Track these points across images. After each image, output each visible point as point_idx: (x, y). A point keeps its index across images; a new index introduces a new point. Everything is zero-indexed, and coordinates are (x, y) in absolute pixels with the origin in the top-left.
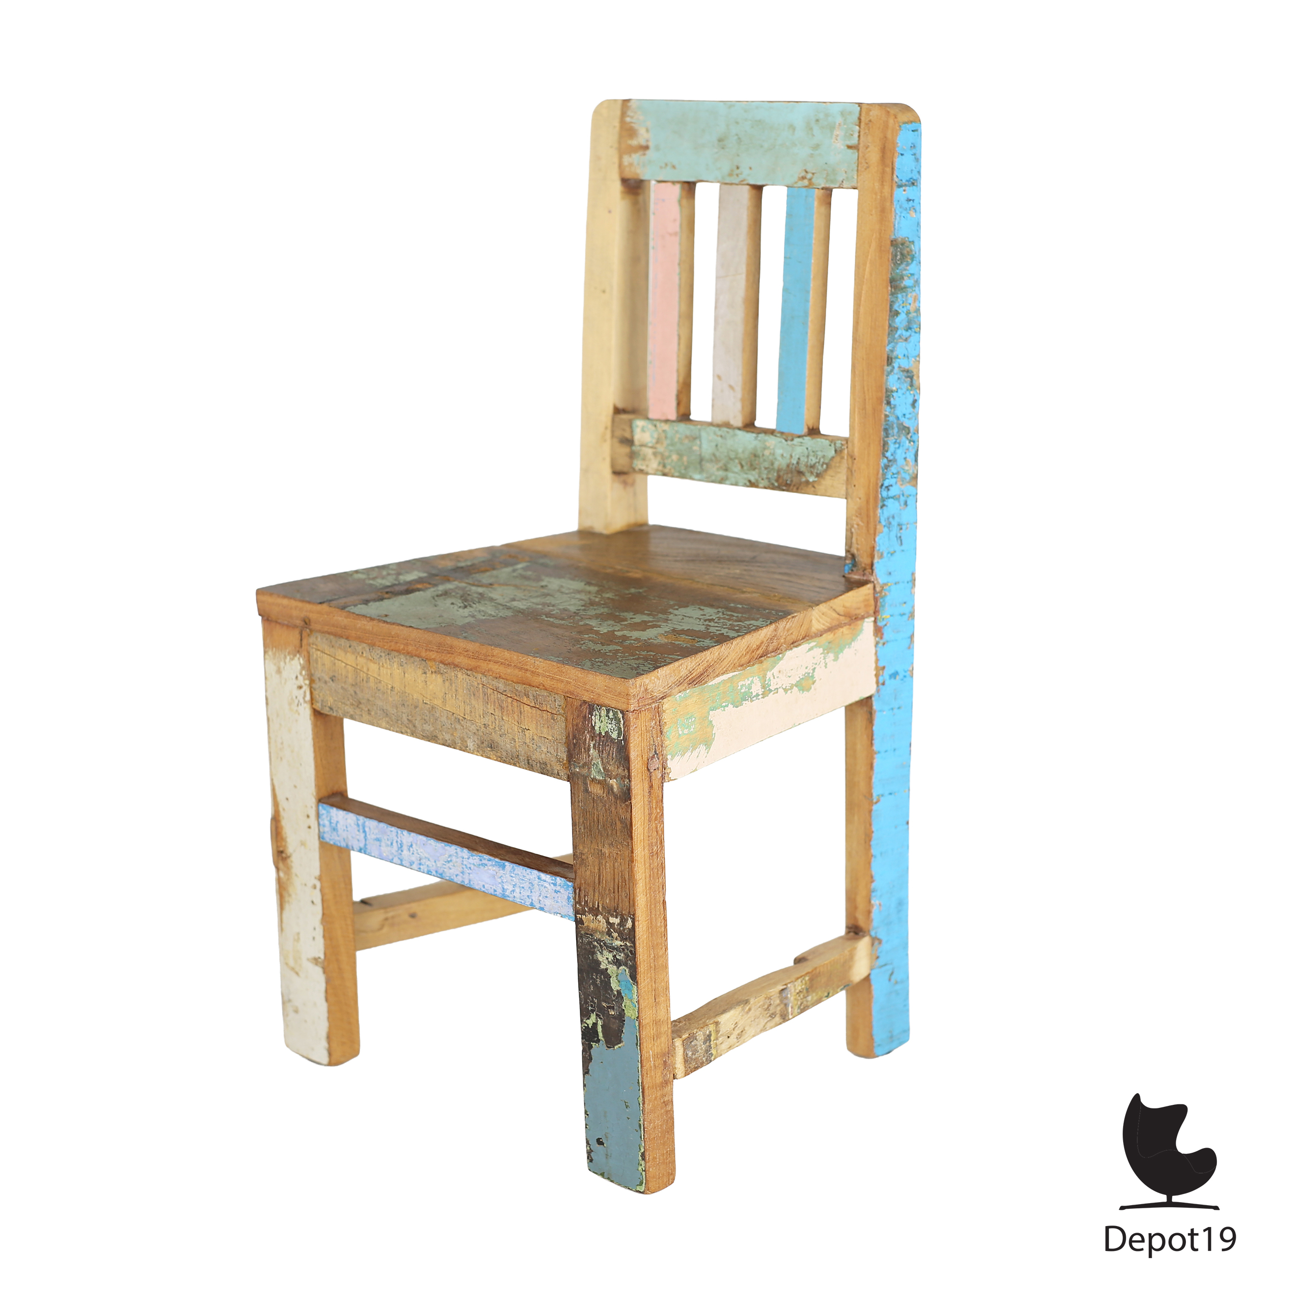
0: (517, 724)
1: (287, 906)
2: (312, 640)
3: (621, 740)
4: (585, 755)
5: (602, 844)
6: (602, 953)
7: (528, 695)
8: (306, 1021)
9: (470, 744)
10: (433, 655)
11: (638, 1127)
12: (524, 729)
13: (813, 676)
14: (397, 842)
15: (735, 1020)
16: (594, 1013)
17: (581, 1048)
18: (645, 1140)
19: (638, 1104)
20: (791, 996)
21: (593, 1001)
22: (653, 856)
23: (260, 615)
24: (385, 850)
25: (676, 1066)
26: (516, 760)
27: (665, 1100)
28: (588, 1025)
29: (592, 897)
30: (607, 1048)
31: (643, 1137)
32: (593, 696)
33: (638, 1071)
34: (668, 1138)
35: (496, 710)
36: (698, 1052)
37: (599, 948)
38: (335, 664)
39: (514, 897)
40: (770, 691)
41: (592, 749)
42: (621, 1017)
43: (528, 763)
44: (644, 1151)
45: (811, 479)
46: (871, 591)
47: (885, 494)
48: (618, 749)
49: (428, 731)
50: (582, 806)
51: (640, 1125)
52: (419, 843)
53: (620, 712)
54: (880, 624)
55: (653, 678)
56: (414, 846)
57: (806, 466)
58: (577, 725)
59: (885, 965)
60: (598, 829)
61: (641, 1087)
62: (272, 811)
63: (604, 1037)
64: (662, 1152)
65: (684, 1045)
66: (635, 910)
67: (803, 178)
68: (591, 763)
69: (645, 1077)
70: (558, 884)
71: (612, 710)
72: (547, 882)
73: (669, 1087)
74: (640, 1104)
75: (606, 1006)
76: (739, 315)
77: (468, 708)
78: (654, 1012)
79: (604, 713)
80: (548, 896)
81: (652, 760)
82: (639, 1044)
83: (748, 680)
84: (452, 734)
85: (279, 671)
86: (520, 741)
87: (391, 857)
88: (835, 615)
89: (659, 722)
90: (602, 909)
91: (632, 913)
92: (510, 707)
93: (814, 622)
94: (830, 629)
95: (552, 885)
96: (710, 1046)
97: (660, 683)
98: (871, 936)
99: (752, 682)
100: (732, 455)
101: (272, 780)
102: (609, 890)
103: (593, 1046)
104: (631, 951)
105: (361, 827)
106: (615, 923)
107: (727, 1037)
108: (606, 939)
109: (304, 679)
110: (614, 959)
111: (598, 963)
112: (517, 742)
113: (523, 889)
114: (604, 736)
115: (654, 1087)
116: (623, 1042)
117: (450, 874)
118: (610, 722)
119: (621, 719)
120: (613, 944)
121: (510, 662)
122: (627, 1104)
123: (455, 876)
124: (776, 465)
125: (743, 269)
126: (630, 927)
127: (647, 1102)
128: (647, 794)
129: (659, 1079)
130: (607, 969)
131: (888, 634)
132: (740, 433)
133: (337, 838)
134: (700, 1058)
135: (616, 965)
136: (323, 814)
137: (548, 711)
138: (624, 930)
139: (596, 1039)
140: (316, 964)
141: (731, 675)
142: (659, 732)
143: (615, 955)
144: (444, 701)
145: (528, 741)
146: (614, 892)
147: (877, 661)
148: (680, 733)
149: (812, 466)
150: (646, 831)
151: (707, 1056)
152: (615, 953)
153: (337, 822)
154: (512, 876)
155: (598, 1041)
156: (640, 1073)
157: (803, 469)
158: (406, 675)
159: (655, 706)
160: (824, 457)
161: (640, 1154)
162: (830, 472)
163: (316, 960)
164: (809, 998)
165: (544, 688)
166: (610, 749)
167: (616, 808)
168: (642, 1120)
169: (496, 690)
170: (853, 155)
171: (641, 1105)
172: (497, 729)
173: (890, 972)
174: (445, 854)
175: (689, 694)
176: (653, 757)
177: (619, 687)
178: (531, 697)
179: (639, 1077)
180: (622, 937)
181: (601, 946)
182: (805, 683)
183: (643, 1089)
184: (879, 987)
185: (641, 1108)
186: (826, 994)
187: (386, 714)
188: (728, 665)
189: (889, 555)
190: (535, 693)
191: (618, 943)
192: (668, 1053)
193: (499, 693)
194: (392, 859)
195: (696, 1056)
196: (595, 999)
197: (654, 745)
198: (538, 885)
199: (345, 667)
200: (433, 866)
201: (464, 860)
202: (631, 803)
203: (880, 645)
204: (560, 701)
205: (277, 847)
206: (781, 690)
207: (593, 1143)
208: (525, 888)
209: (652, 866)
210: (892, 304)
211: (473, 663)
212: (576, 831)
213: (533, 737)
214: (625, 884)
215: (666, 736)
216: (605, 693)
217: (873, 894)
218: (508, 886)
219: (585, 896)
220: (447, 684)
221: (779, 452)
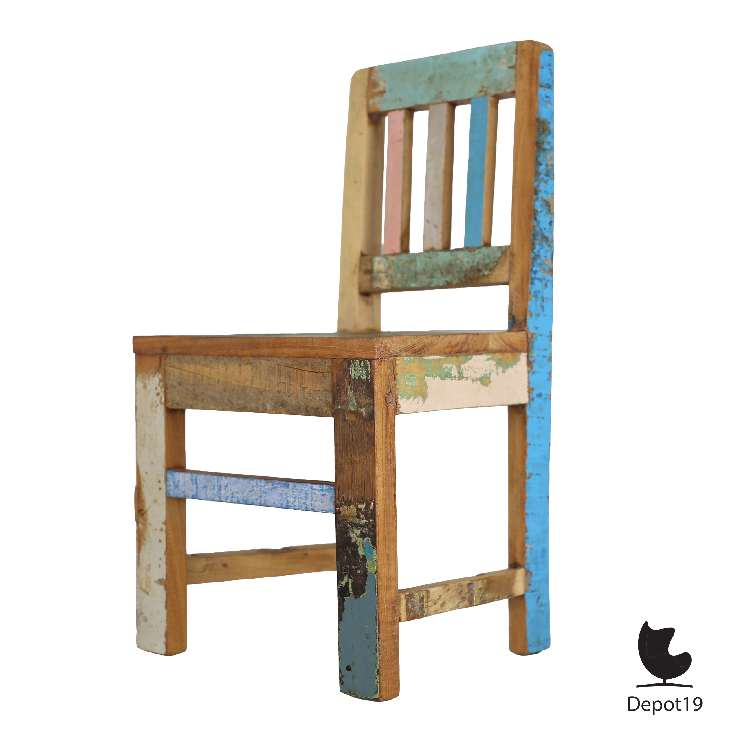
0: (299, 385)
1: (143, 547)
2: (167, 361)
3: (369, 380)
4: (344, 396)
5: (355, 455)
6: (353, 531)
7: (308, 364)
8: (152, 626)
9: (269, 407)
10: (245, 352)
11: (375, 651)
12: (304, 388)
13: (489, 378)
14: (218, 485)
15: (440, 593)
16: (347, 575)
17: (337, 604)
18: (380, 660)
19: (375, 634)
20: (475, 590)
21: (346, 567)
22: (388, 461)
23: (134, 352)
24: (210, 493)
25: (401, 612)
26: (298, 410)
27: (394, 635)
28: (342, 585)
29: (347, 493)
30: (355, 599)
31: (378, 658)
32: (350, 354)
33: (376, 610)
34: (395, 662)
35: (286, 379)
36: (415, 607)
37: (351, 528)
38: (181, 374)
39: (295, 505)
40: (463, 377)
41: (349, 391)
42: (365, 574)
43: (307, 410)
44: (379, 668)
45: (486, 273)
46: (525, 336)
47: (533, 275)
48: (366, 386)
49: (241, 405)
50: (341, 431)
51: (376, 649)
52: (232, 483)
53: (369, 361)
54: (532, 359)
55: (390, 341)
56: (229, 486)
57: (483, 265)
58: (339, 376)
59: (534, 591)
60: (352, 445)
61: (377, 622)
62: (136, 484)
63: (353, 591)
64: (391, 672)
65: (406, 599)
66: (376, 496)
67: (481, 91)
68: (348, 401)
69: (380, 615)
70: (324, 490)
71: (363, 361)
72: (317, 490)
73: (396, 626)
74: (376, 634)
75: (355, 568)
76: (440, 181)
77: (268, 383)
78: (387, 570)
79: (357, 364)
80: (317, 499)
81: (388, 396)
82: (377, 591)
83: (449, 365)
84: (257, 403)
85: (145, 387)
86: (301, 396)
87: (213, 497)
88: (503, 343)
89: (394, 371)
90: (353, 501)
91: (374, 498)
92: (295, 375)
93: (490, 342)
94: (500, 351)
95: (320, 491)
96: (423, 605)
97: (394, 346)
98: (525, 568)
99: (452, 367)
100: (436, 267)
101: (137, 462)
102: (359, 486)
103: (345, 599)
104: (373, 526)
105: (194, 481)
106: (362, 508)
107: (434, 603)
108: (356, 520)
109: (161, 388)
110: (361, 533)
111: (350, 538)
112: (299, 398)
113: (301, 499)
114: (357, 380)
115: (387, 624)
116: (366, 591)
117: (252, 499)
118: (361, 369)
119: (369, 365)
120: (361, 523)
121: (297, 344)
122: (368, 636)
123: (255, 500)
124: (464, 268)
125: (443, 153)
126: (372, 509)
127: (381, 633)
128: (385, 418)
129: (390, 619)
130: (356, 542)
131: (536, 367)
132: (441, 253)
133: (178, 492)
134: (416, 611)
135: (362, 538)
136: (169, 478)
137: (320, 372)
138: (368, 511)
139: (348, 594)
140: (161, 584)
141: (439, 357)
142: (393, 378)
143: (362, 531)
144: (252, 382)
145: (306, 395)
146: (362, 487)
147: (529, 383)
148: (407, 383)
149: (487, 265)
150: (384, 443)
151: (421, 612)
152: (362, 529)
153: (179, 481)
154: (293, 492)
155: (349, 594)
156: (377, 612)
157: (481, 267)
158: (228, 370)
159: (391, 360)
160: (494, 258)
161: (376, 671)
162: (499, 266)
163: (160, 581)
164: (487, 595)
165: (318, 356)
166: (361, 388)
167: (364, 428)
168: (378, 645)
169: (287, 366)
170: (512, 72)
171: (378, 635)
172: (286, 392)
173: (537, 597)
174: (249, 486)
175: (412, 360)
176: (389, 394)
177: (368, 344)
178: (310, 365)
179: (376, 614)
180: (367, 517)
181: (352, 526)
182: (485, 380)
183: (379, 623)
184: (530, 604)
185: (378, 637)
186: (497, 597)
187: (213, 399)
188: (437, 350)
189: (536, 316)
190: (312, 361)
191: (364, 521)
192: (396, 602)
193: (288, 368)
194: (214, 498)
195: (414, 609)
196: (348, 565)
197: (390, 386)
198: (311, 493)
199: (188, 374)
200: (241, 496)
201: (262, 487)
202: (374, 422)
203: (531, 373)
204: (329, 363)
205: (139, 507)
206: (469, 379)
207: (344, 670)
208: (302, 498)
209: (387, 468)
210: (537, 158)
211: (271, 351)
212: (337, 450)
213: (310, 392)
214: (370, 479)
215: (398, 382)
216: (358, 350)
217: (527, 540)
218: (291, 499)
219: (342, 494)
220: (255, 369)
221: (466, 260)
